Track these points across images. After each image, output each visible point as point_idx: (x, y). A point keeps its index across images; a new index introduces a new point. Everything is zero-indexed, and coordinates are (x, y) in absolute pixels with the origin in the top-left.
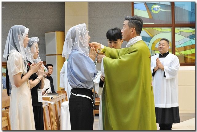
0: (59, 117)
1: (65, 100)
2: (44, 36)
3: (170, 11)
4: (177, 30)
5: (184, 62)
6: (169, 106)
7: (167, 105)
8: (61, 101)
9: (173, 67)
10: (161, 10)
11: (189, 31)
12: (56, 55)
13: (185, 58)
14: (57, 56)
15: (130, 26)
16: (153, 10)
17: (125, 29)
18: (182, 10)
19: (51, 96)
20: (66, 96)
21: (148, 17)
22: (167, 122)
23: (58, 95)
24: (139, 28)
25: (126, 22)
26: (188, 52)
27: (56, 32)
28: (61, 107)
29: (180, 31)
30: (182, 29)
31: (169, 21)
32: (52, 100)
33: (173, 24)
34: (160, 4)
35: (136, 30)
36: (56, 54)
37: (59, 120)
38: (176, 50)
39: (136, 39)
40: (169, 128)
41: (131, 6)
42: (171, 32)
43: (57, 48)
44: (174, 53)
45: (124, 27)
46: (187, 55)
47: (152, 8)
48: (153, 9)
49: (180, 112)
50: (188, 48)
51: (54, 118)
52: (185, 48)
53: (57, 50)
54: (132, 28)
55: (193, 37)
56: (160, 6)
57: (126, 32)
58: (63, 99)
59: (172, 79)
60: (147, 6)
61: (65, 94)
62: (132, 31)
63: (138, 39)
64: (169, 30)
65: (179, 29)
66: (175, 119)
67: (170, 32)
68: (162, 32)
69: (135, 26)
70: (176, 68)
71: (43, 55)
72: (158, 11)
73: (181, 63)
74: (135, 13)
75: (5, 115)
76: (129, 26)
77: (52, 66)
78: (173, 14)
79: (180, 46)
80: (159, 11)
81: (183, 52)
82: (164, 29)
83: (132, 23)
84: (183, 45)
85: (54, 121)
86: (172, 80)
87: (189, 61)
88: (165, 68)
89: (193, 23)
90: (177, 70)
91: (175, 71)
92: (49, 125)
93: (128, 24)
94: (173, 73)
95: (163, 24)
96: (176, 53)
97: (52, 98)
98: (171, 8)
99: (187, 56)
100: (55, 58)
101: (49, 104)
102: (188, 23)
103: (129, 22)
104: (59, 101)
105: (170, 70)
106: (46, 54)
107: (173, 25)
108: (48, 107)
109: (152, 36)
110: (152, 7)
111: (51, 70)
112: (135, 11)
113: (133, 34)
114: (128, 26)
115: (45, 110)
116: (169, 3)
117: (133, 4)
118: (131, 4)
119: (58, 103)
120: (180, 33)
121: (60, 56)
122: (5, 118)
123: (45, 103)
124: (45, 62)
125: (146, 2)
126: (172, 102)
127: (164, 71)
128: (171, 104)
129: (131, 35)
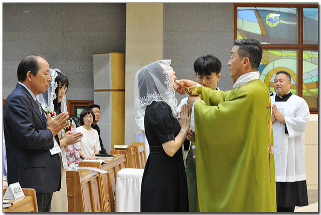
0: (114, 194)
1: (123, 165)
2: (92, 59)
3: (295, 23)
4: (306, 55)
5: (316, 106)
6: (292, 179)
7: (288, 177)
8: (116, 168)
9: (300, 119)
10: (281, 21)
12: (109, 90)
14: (111, 92)
15: (242, 55)
16: (267, 22)
17: (233, 60)
18: (314, 22)
19: (101, 160)
20: (126, 159)
21: (260, 33)
23: (112, 158)
24: (256, 58)
25: (236, 49)
27: (110, 54)
28: (118, 178)
29: (310, 56)
30: (314, 53)
31: (294, 40)
32: (103, 166)
33: (301, 44)
34: (279, 12)
35: (251, 62)
36: (111, 88)
37: (113, 199)
39: (249, 76)
41: (233, 14)
42: (296, 58)
43: (112, 80)
44: (300, 94)
45: (232, 57)
47: (267, 19)
48: (269, 20)
51: (106, 196)
53: (112, 84)
54: (245, 58)
56: (279, 15)
57: (234, 64)
58: (120, 165)
59: (298, 136)
60: (259, 14)
61: (124, 155)
62: (245, 63)
63: (252, 77)
64: (294, 54)
65: (310, 52)
66: (301, 200)
67: (294, 58)
68: (282, 58)
69: (248, 55)
70: (305, 120)
71: (89, 90)
72: (276, 23)
73: (312, 108)
74: (239, 26)
75: (30, 193)
76: (240, 55)
77: (99, 107)
78: (301, 28)
79: (310, 81)
80: (278, 22)
81: (315, 91)
82: (285, 53)
83: (243, 51)
84: (314, 80)
85: (106, 199)
86: (297, 139)
88: (287, 119)
90: (306, 123)
91: (304, 124)
92: (98, 206)
93: (238, 52)
94: (299, 127)
95: (284, 45)
96: (304, 92)
97: (103, 163)
98: (297, 19)
100: (109, 95)
101: (99, 173)
103: (240, 49)
104: (114, 168)
105: (294, 123)
106: (95, 89)
107: (300, 47)
108: (97, 177)
109: (265, 64)
110: (267, 16)
111: (98, 115)
112: (239, 21)
113: (247, 68)
114: (238, 55)
115: (92, 183)
116: (294, 11)
117: (236, 11)
118: (233, 10)
119: (112, 171)
120: (310, 60)
121: (117, 92)
122: (30, 198)
123: (91, 172)
124: (92, 102)
125: (258, 8)
126: (297, 172)
127: (285, 125)
128: (295, 176)
129: (243, 69)
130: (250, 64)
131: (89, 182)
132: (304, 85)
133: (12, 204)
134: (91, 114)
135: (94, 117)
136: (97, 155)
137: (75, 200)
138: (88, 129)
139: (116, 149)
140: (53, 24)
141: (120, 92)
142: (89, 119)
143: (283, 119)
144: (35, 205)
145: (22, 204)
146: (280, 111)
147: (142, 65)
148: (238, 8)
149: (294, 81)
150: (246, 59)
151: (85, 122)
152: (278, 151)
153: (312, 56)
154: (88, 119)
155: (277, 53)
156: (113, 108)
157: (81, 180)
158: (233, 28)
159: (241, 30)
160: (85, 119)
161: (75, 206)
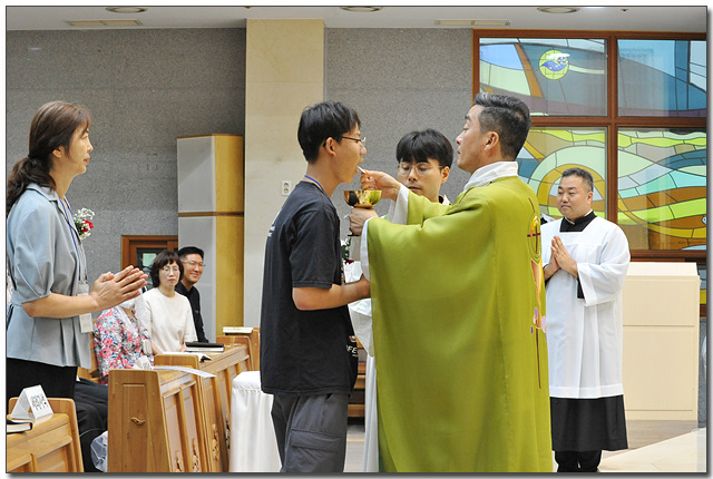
1: (242, 366)
2: (174, 149)
3: (602, 72)
4: (625, 138)
5: (647, 248)
6: (593, 392)
7: (584, 388)
8: (231, 372)
9: (609, 267)
10: (572, 68)
11: (664, 140)
12: (211, 214)
13: (652, 235)
14: (215, 218)
16: (543, 70)
18: (642, 70)
19: (199, 353)
20: (249, 353)
21: (528, 93)
22: (583, 446)
23: (222, 349)
26: (662, 214)
27: (213, 137)
29: (634, 140)
30: (641, 134)
31: (599, 107)
33: (613, 116)
34: (568, 48)
35: (503, 142)
36: (214, 210)
37: (225, 435)
38: (620, 205)
40: (591, 465)
41: (471, 52)
42: (603, 145)
43: (217, 192)
44: (612, 217)
46: (658, 224)
47: (541, 63)
48: (546, 65)
49: (628, 416)
50: (662, 198)
51: (210, 427)
52: (652, 201)
53: (218, 199)
55: (677, 161)
56: (568, 55)
58: (236, 365)
59: (605, 303)
60: (525, 53)
61: (244, 347)
62: (489, 142)
64: (599, 136)
65: (632, 133)
66: (612, 437)
67: (600, 144)
68: (573, 144)
70: (619, 269)
71: (167, 213)
72: (562, 71)
73: (637, 251)
74: (484, 79)
75: (63, 407)
77: (200, 252)
78: (613, 82)
79: (633, 193)
80: (565, 70)
81: (644, 215)
82: (581, 135)
84: (643, 191)
85: (210, 434)
86: (603, 308)
87: (664, 245)
88: (583, 268)
89: (681, 115)
90: (621, 276)
91: (616, 278)
92: (194, 447)
94: (607, 284)
95: (578, 117)
96: (621, 216)
97: (204, 359)
98: (604, 63)
99: (655, 228)
100: (211, 223)
101: (196, 376)
102: (662, 115)
104: (225, 371)
105: (596, 276)
106: (180, 211)
107: (612, 122)
108: (192, 387)
109: (539, 156)
110: (543, 57)
111: (197, 269)
112: (484, 67)
113: (492, 152)
115: (182, 397)
116: (598, 45)
117: (477, 47)
118: (471, 45)
119: (222, 376)
120: (633, 148)
121: (227, 218)
122: (64, 417)
123: (182, 374)
124: (175, 239)
125: (522, 40)
126: (603, 380)
127: (578, 280)
128: (599, 387)
129: (484, 154)
130: (499, 146)
131: (177, 396)
132: (620, 202)
133: (31, 425)
134: (175, 264)
135: (182, 270)
136: (189, 345)
137: (149, 430)
138: (168, 296)
139: (227, 334)
140: (92, 74)
141: (234, 218)
142: (172, 273)
143: (574, 267)
144: (73, 431)
145: (49, 428)
146: (569, 252)
147: (280, 160)
148: (482, 40)
149: (599, 195)
150: (493, 135)
151: (163, 280)
152: (563, 334)
153: (638, 140)
154: (170, 273)
155: (563, 134)
156: (219, 251)
157: (162, 389)
158: (471, 81)
159: (488, 86)
160: (162, 273)
161: (150, 444)
